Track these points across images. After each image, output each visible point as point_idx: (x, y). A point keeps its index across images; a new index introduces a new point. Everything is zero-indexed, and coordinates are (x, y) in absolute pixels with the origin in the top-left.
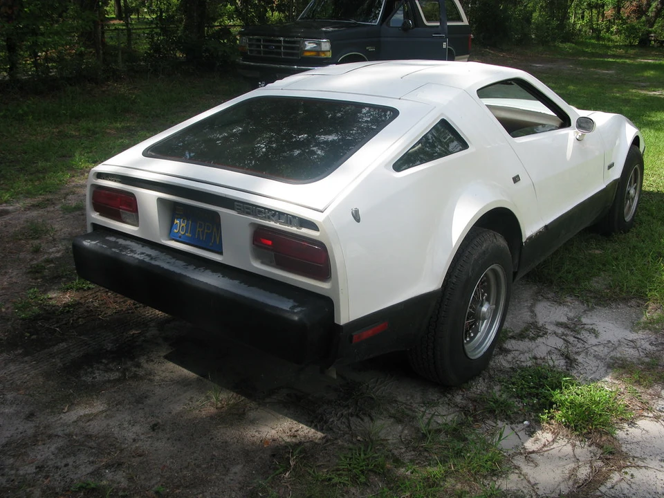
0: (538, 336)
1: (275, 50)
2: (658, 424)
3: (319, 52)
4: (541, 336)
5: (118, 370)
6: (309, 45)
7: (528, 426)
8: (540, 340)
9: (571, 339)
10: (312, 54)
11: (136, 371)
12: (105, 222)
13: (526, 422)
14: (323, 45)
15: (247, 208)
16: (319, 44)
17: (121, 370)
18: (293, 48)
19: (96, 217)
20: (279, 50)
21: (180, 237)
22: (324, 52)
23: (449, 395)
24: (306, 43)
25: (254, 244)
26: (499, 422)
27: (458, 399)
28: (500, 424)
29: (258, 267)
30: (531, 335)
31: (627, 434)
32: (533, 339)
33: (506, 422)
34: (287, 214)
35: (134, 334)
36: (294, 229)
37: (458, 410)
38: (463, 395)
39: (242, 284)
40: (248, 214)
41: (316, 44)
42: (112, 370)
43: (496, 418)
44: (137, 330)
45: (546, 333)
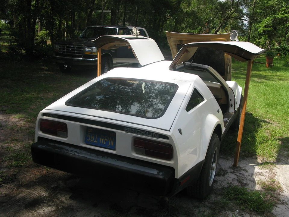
0: (225, 174)
1: (72, 51)
2: (284, 206)
3: (92, 53)
4: (226, 174)
5: (54, 205)
6: (87, 49)
7: (239, 212)
8: (226, 176)
9: (238, 174)
10: (89, 53)
11: (62, 205)
12: (47, 136)
13: (237, 211)
14: (94, 49)
15: (131, 130)
16: (92, 49)
17: (55, 205)
18: (80, 51)
19: (41, 134)
20: (74, 51)
21: (91, 143)
22: (94, 52)
23: (203, 203)
24: (86, 48)
25: (134, 145)
26: (227, 212)
27: (207, 203)
28: (228, 212)
29: (135, 155)
30: (222, 174)
31: (276, 211)
32: (224, 175)
33: (230, 211)
34: (153, 133)
35: (53, 187)
36: (155, 139)
37: (208, 208)
38: (208, 202)
39: (129, 163)
40: (131, 132)
41: (91, 49)
42: (51, 206)
43: (225, 210)
44: (54, 185)
45: (227, 172)
